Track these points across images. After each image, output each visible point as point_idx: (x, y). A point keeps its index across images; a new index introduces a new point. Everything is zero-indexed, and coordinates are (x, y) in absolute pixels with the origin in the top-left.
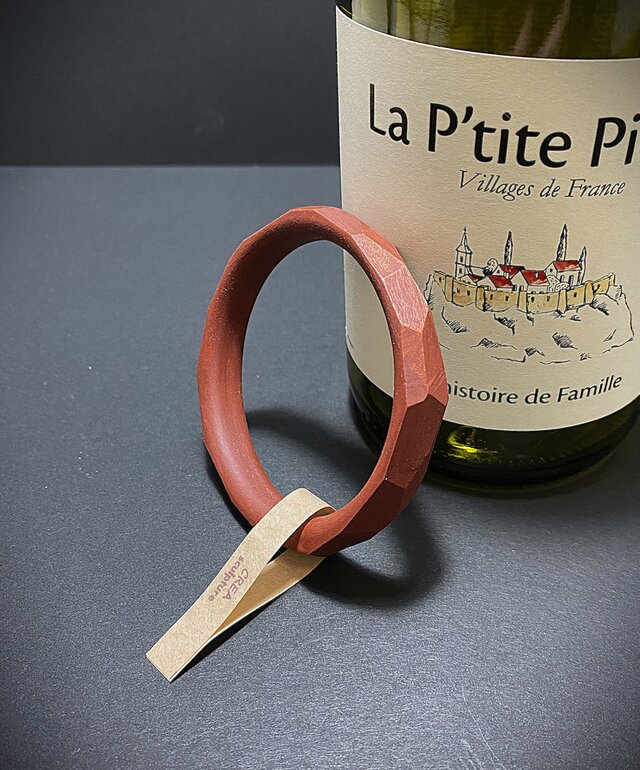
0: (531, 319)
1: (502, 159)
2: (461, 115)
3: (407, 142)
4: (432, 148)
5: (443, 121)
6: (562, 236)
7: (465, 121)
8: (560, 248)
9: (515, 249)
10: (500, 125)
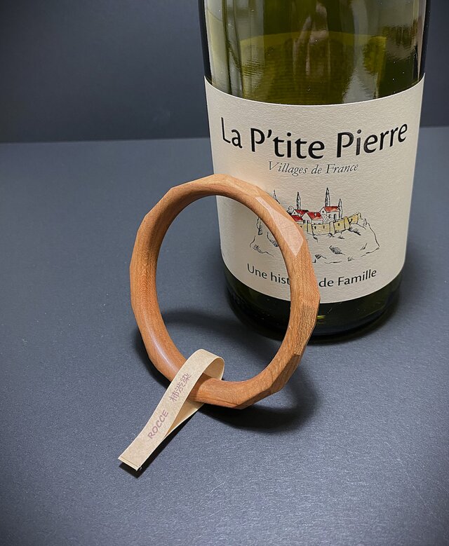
0: (316, 239)
1: (289, 155)
2: (266, 134)
3: (241, 147)
4: (253, 150)
5: (258, 137)
6: (327, 194)
7: (269, 136)
8: (326, 200)
9: (301, 201)
10: (286, 139)
